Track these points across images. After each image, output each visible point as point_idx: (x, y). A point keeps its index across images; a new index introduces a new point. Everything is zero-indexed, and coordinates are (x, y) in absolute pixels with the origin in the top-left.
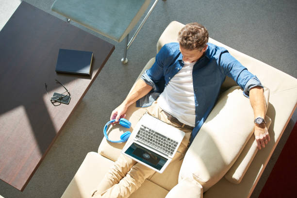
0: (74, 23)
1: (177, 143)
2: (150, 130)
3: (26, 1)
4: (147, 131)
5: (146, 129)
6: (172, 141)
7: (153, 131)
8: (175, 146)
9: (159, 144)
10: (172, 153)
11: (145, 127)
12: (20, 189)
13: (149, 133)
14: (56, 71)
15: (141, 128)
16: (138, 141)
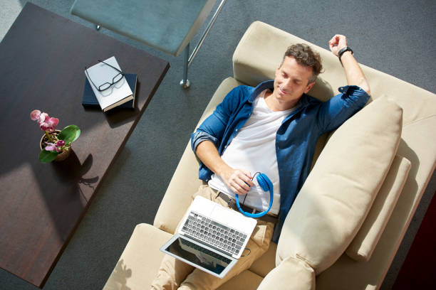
0: (105, 32)
1: (245, 236)
2: (204, 218)
3: (33, 2)
4: (199, 220)
5: (198, 218)
6: (237, 233)
7: (208, 220)
8: (243, 240)
9: (217, 238)
10: (237, 252)
11: (196, 215)
12: (38, 285)
13: (202, 222)
14: (83, 105)
15: (190, 217)
16: (185, 235)
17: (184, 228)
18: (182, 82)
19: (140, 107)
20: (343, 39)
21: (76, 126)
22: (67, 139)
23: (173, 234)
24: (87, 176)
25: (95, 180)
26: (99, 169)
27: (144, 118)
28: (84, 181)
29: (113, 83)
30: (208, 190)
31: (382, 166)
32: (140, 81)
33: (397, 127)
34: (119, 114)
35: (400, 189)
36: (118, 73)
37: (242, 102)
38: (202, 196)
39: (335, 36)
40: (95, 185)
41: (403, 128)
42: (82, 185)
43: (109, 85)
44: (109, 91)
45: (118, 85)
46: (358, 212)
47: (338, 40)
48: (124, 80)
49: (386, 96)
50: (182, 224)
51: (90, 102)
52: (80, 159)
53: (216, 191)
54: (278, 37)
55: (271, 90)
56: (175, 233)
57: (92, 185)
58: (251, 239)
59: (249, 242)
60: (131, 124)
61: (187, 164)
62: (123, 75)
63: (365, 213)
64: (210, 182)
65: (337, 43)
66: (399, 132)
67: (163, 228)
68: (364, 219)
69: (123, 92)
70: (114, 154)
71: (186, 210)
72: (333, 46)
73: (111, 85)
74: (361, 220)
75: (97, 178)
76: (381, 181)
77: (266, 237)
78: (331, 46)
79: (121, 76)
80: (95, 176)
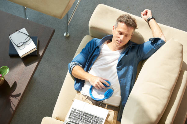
1: (103, 119)
2: (80, 111)
4: (77, 112)
5: (77, 111)
6: (98, 118)
7: (82, 112)
8: (102, 121)
9: (88, 121)
11: (75, 110)
13: (79, 113)
14: (9, 55)
15: (72, 111)
16: (70, 121)
17: (70, 117)
18: (65, 34)
19: (41, 54)
20: (149, 12)
21: (6, 67)
22: (3, 73)
23: (64, 121)
24: (14, 93)
25: (19, 95)
26: (20, 89)
27: (42, 60)
28: (13, 96)
29: (25, 42)
30: (80, 96)
31: (175, 76)
32: (39, 40)
33: (181, 55)
34: (29, 59)
35: (185, 87)
36: (27, 36)
37: (95, 47)
38: (78, 99)
39: (145, 10)
40: (19, 98)
41: (184, 55)
42: (12, 99)
43: (23, 43)
44: (23, 47)
45: (28, 43)
46: (164, 102)
47: (147, 12)
48: (31, 40)
49: (173, 39)
50: (68, 115)
51: (13, 53)
52: (9, 84)
53: (85, 96)
54: (112, 12)
55: (111, 41)
56: (65, 121)
57: (17, 98)
58: (106, 120)
59: (105, 122)
60: (36, 63)
61: (68, 82)
62: (30, 37)
63: (167, 102)
64: (81, 92)
65: (146, 14)
66: (182, 57)
67: (58, 119)
68: (167, 106)
69: (31, 47)
70: (28, 80)
71: (70, 108)
72: (144, 15)
73: (24, 43)
74: (165, 106)
75: (20, 94)
76: (174, 84)
77: (114, 119)
78: (142, 15)
79: (29, 38)
80: (18, 93)
